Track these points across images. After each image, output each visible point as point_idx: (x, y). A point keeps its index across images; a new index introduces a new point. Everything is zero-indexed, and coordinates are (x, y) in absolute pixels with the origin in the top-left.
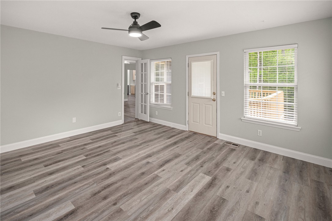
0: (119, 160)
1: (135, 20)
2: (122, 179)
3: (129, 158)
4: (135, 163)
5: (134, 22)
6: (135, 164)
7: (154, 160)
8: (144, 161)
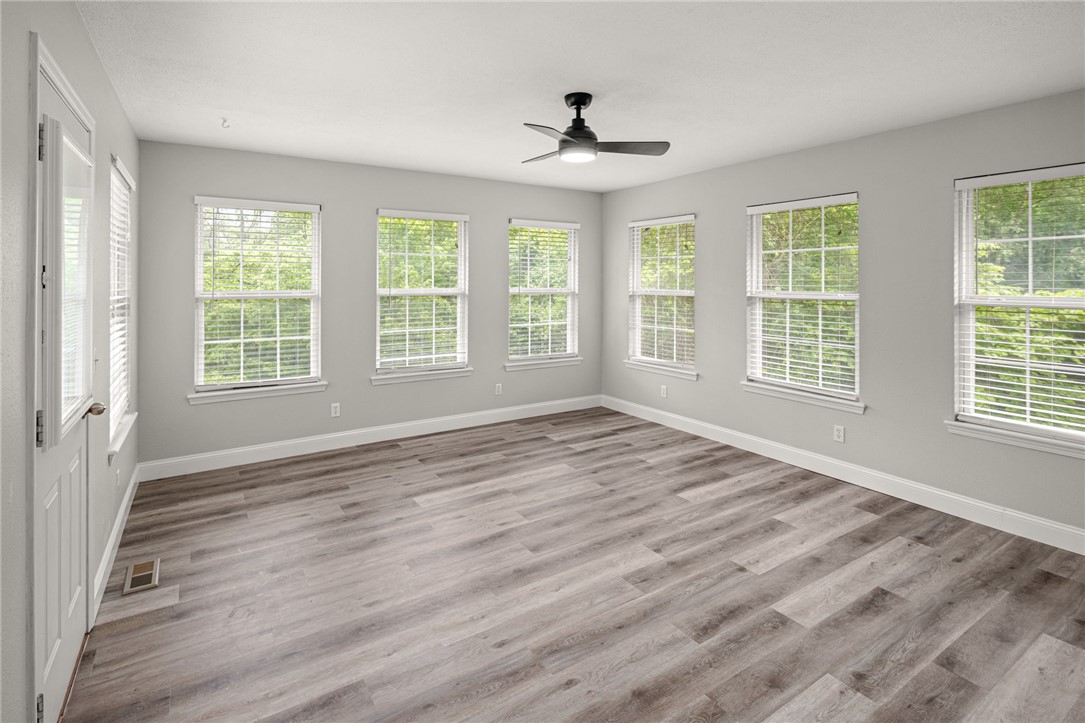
0: (633, 574)
1: (578, 114)
2: (607, 520)
3: (596, 578)
4: (576, 556)
5: (574, 120)
6: (578, 552)
7: (516, 554)
8: (546, 555)
